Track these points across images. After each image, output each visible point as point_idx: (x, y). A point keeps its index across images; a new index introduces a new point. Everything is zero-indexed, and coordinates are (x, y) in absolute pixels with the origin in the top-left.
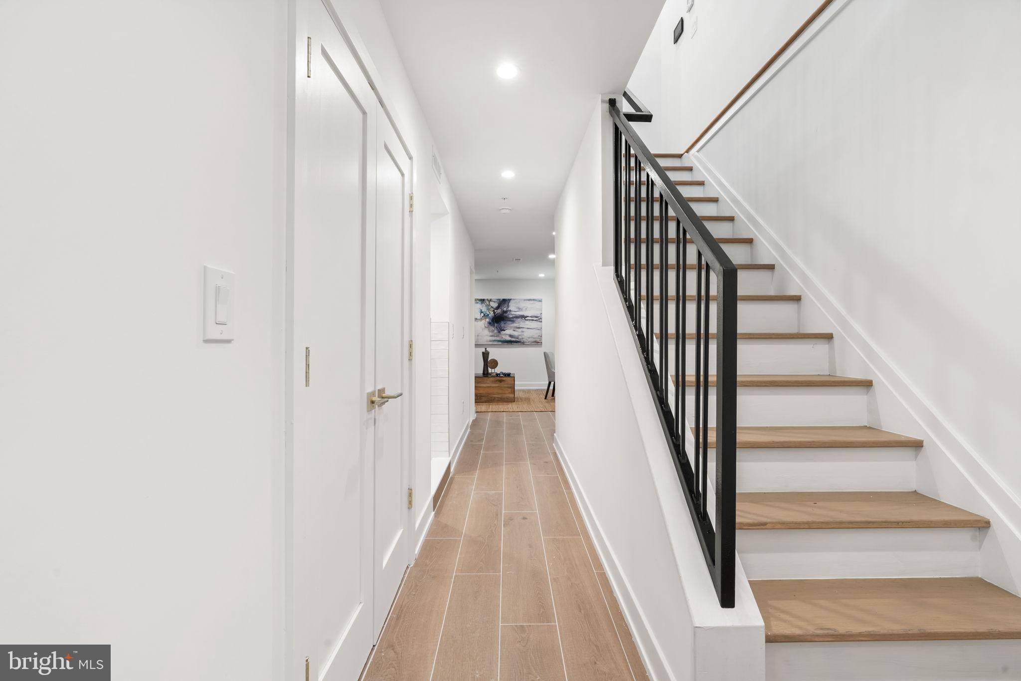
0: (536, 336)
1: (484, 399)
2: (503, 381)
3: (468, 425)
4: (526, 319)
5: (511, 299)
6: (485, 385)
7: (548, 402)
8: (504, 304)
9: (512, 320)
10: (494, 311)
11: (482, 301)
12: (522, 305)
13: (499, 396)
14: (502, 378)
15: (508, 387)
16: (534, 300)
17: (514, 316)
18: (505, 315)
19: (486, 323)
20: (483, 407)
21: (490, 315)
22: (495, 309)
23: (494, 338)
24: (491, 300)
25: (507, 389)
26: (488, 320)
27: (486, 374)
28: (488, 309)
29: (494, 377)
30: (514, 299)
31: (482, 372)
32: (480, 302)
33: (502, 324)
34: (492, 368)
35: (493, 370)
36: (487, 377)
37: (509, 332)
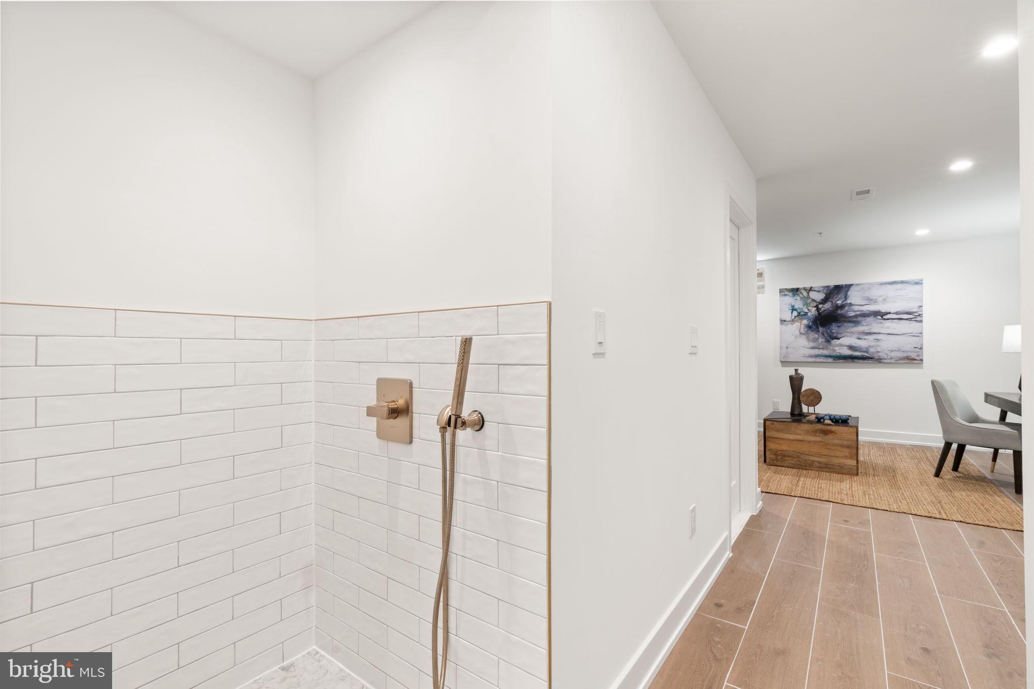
0: (909, 347)
1: (789, 461)
2: (831, 432)
3: (725, 541)
4: (885, 317)
5: (853, 284)
6: (791, 437)
7: (943, 487)
8: (838, 293)
9: (855, 320)
10: (817, 306)
11: (795, 291)
12: (875, 293)
13: (822, 460)
14: (829, 428)
15: (842, 446)
16: (902, 282)
17: (858, 313)
18: (839, 312)
19: (803, 327)
20: (784, 480)
21: (809, 314)
22: (820, 303)
23: (817, 352)
24: (811, 289)
25: (840, 449)
26: (805, 322)
27: (797, 415)
28: (806, 304)
29: (810, 422)
30: (857, 285)
31: (789, 410)
32: (790, 294)
33: (834, 328)
34: (808, 405)
35: (811, 410)
36: (799, 421)
37: (847, 340)
